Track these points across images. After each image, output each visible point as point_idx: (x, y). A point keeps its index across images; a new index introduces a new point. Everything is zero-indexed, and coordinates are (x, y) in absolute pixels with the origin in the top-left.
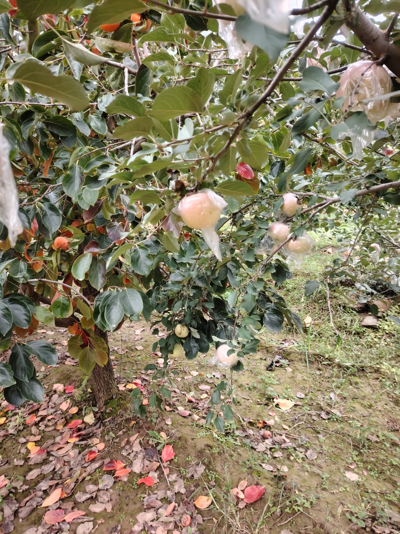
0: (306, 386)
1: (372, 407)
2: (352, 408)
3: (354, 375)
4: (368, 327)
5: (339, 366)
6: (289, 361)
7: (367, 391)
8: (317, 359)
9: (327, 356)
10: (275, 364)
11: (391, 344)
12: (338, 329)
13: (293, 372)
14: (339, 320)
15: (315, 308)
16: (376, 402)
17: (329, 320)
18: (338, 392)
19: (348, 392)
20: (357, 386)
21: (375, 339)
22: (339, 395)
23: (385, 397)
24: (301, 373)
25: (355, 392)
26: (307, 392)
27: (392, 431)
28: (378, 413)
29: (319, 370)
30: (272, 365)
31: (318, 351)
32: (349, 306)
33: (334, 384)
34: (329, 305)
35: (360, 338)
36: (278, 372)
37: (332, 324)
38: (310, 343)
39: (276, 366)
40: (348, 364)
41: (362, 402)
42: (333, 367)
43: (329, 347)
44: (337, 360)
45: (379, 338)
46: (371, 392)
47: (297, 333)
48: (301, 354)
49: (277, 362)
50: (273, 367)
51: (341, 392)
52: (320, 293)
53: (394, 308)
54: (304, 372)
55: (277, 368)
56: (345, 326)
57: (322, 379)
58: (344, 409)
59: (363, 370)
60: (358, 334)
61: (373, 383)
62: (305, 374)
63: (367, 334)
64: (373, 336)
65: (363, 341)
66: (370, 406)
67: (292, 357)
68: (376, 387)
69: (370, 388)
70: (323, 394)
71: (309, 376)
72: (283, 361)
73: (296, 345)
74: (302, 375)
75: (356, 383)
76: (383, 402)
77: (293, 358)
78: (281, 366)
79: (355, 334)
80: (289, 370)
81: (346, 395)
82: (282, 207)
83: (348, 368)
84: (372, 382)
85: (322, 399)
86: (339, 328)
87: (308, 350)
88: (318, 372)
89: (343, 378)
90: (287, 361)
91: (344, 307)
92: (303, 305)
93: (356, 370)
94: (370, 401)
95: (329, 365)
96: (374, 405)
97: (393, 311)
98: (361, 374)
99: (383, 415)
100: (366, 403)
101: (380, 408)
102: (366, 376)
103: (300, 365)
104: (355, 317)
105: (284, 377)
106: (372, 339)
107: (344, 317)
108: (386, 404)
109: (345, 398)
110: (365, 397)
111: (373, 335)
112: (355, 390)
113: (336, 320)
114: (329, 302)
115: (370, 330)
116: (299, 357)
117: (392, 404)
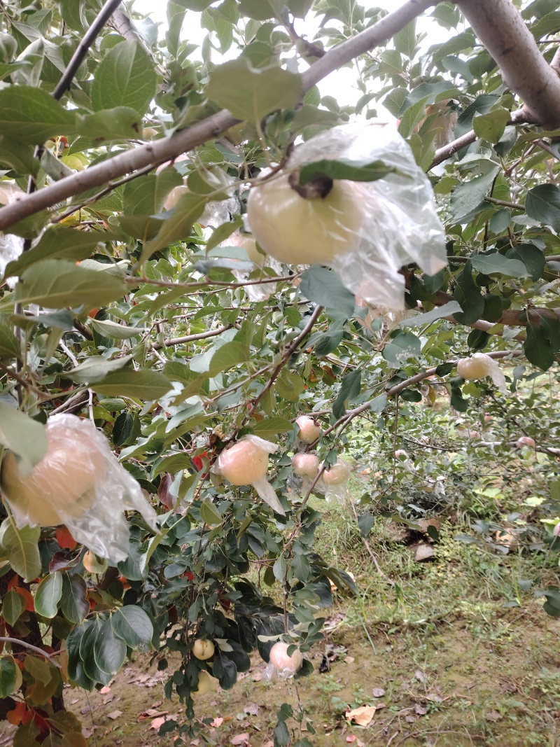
0: (381, 674)
1: (474, 671)
2: (451, 683)
3: (434, 634)
4: (426, 560)
5: (412, 628)
6: (346, 648)
7: (458, 649)
8: (381, 630)
9: (391, 620)
10: (328, 659)
11: (461, 574)
12: (390, 577)
13: (356, 661)
14: (387, 563)
15: (352, 558)
16: (475, 662)
17: (375, 568)
18: (424, 666)
19: (436, 662)
20: (443, 649)
21: (440, 575)
22: (427, 671)
23: (482, 650)
24: (367, 658)
25: (444, 658)
26: (385, 683)
27: (510, 695)
28: (483, 676)
29: (388, 644)
30: (324, 661)
31: (377, 618)
32: (392, 540)
33: (415, 658)
34: (368, 548)
35: (421, 579)
36: (336, 669)
37: (381, 573)
38: (364, 609)
39: (331, 662)
40: (422, 621)
41: (459, 668)
42: (404, 633)
43: (390, 606)
44: (406, 621)
45: (443, 571)
46: (464, 649)
47: (341, 602)
48: (357, 630)
49: (330, 655)
50: (328, 664)
51: (428, 666)
52: (351, 534)
53: (445, 525)
54: (370, 655)
55: (333, 664)
56: (397, 569)
57: (397, 656)
58: (441, 689)
59: (442, 622)
60: (416, 574)
61: (461, 636)
62: (372, 657)
63: (427, 571)
64: (435, 571)
65: (427, 582)
66: (471, 671)
67: (347, 639)
68: (466, 641)
69: (460, 644)
70: (406, 677)
71: (379, 658)
72: (339, 651)
73: (345, 619)
74: (369, 661)
75: (442, 644)
76: (484, 658)
77: (350, 641)
78: (337, 659)
79: (413, 576)
80: (350, 659)
81: (435, 666)
82: (299, 434)
83: (423, 626)
84: (460, 634)
85: (408, 686)
86: (392, 575)
87: (364, 621)
88: (388, 648)
89: (423, 643)
90: (343, 647)
91: (388, 544)
92: (336, 558)
93: (434, 625)
94: (468, 663)
95: (398, 632)
96: (474, 666)
97: (446, 529)
98: (441, 629)
99: (491, 677)
100: (464, 668)
101: (484, 668)
102: (449, 629)
103: (362, 648)
104: (405, 553)
105: (346, 673)
106: (436, 575)
107: (393, 558)
108: (488, 660)
109: (436, 672)
110: (459, 660)
111: (434, 569)
112: (443, 655)
113: (383, 566)
114: (366, 543)
115: (429, 564)
116: (357, 635)
117: (495, 657)
